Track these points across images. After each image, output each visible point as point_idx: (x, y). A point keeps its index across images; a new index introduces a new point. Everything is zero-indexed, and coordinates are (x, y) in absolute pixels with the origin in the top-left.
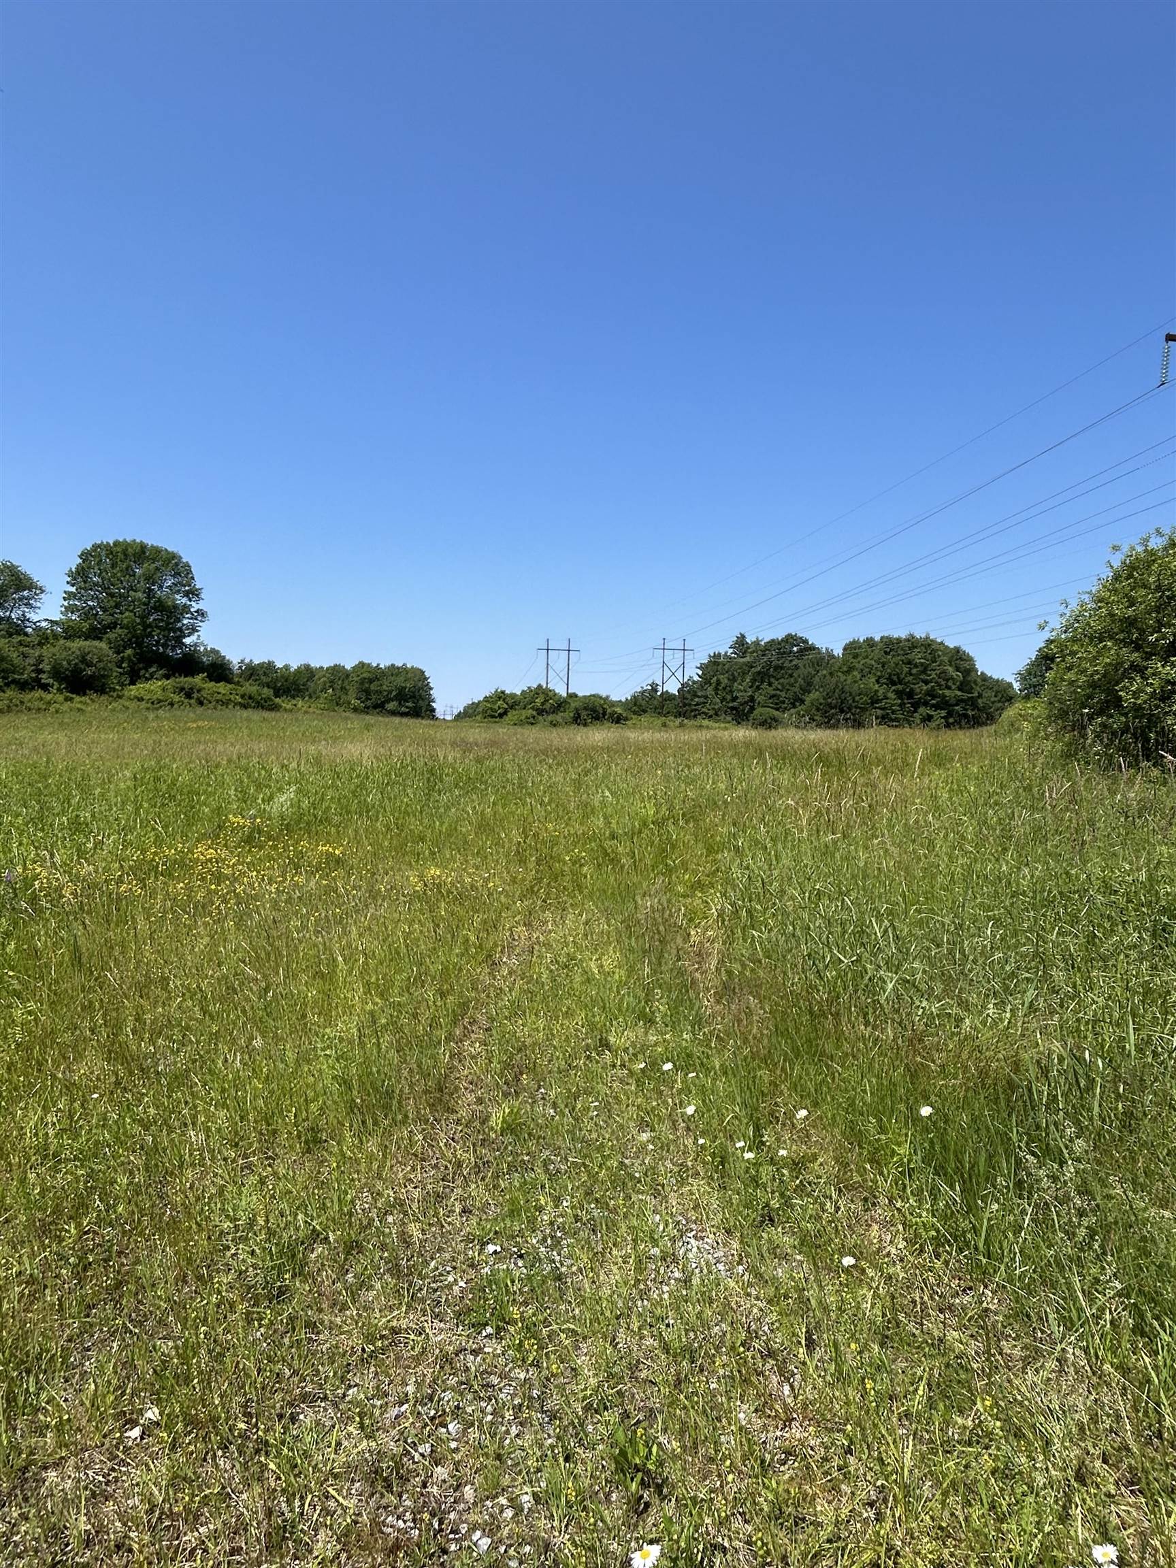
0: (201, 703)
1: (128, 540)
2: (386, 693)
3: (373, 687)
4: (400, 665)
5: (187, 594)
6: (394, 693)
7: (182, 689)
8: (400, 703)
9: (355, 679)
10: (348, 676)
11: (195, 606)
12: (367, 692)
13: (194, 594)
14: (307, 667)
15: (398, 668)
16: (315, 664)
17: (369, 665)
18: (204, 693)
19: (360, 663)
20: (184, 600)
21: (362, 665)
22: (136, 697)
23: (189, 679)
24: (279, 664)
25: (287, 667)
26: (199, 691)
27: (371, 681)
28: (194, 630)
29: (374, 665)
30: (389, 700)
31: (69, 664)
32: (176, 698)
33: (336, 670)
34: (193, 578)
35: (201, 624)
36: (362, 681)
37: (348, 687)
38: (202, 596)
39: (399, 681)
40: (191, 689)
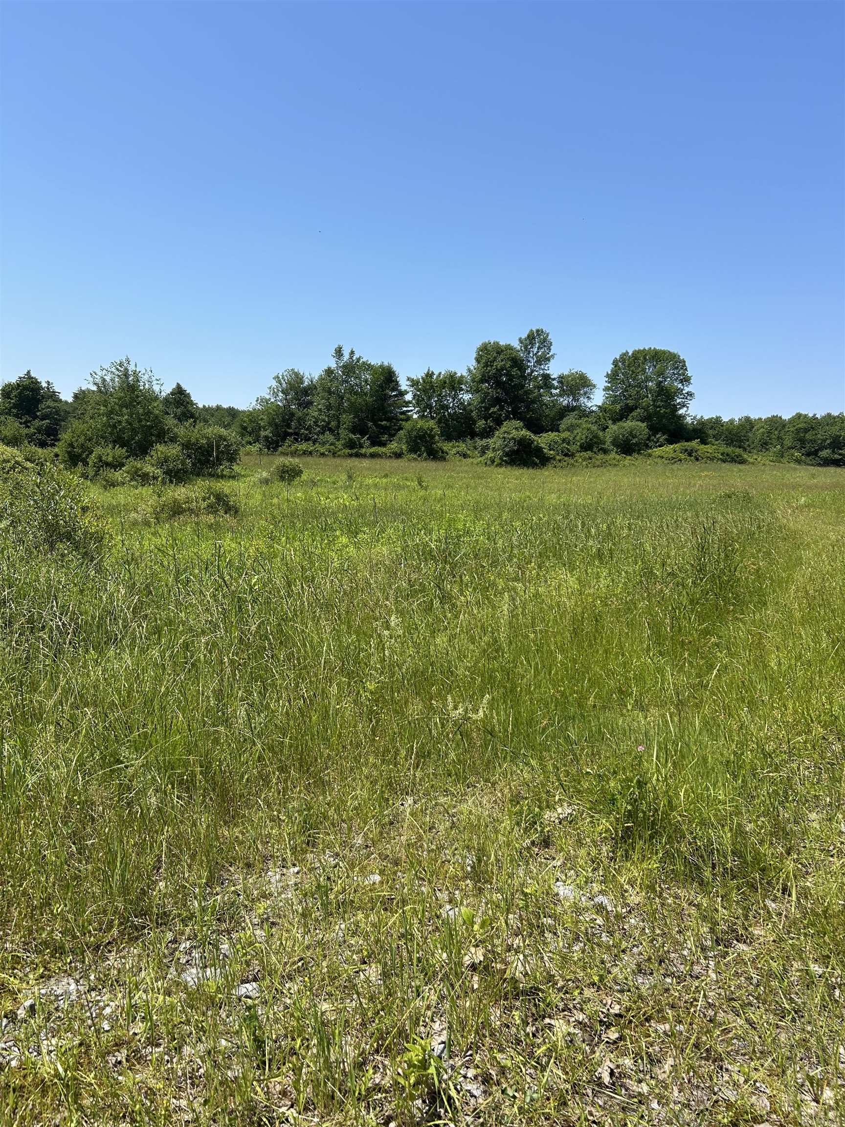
0: (697, 459)
1: (647, 348)
2: (820, 442)
3: (808, 436)
4: (836, 414)
5: (681, 381)
6: (828, 442)
7: (686, 450)
8: (833, 451)
9: (792, 429)
10: (784, 426)
11: (686, 390)
12: (802, 441)
13: (686, 380)
14: (747, 419)
15: (834, 418)
16: (754, 416)
17: (806, 416)
18: (699, 453)
19: (797, 414)
20: (680, 386)
21: (799, 416)
22: (659, 456)
23: (689, 443)
24: (725, 419)
25: (732, 421)
26: (696, 451)
27: (806, 431)
28: (683, 405)
29: (811, 415)
30: (822, 448)
31: (623, 437)
32: (682, 456)
33: (775, 423)
34: (686, 369)
35: (689, 402)
36: (798, 431)
37: (784, 437)
38: (692, 381)
39: (835, 430)
40: (692, 450)
